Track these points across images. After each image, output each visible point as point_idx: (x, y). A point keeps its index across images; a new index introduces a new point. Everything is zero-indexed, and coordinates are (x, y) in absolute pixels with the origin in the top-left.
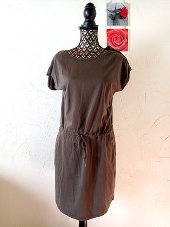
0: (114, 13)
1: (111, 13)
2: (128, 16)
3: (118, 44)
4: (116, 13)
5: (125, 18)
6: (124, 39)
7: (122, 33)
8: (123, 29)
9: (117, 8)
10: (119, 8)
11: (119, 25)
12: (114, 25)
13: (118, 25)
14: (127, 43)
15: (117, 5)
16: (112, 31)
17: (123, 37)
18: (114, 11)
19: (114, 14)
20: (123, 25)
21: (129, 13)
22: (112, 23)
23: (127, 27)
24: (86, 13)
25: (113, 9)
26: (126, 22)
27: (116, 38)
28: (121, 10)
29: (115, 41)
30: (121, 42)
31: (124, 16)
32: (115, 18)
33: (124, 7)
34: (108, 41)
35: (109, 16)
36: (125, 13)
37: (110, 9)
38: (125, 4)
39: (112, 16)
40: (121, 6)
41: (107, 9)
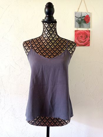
0: (80, 19)
1: (78, 19)
2: (90, 21)
3: (83, 41)
6: (87, 37)
7: (86, 33)
8: (86, 31)
9: (82, 16)
11: (83, 27)
14: (89, 40)
16: (79, 31)
20: (87, 28)
21: (90, 19)
22: (79, 26)
23: (89, 29)
24: (47, 10)
25: (80, 16)
26: (88, 26)
27: (82, 36)
28: (85, 17)
29: (81, 39)
30: (85, 40)
31: (87, 21)
32: (81, 22)
33: (87, 15)
34: (76, 39)
35: (76, 21)
36: (88, 19)
37: (77, 16)
38: (88, 13)
39: (78, 21)
40: (85, 14)
41: (75, 16)
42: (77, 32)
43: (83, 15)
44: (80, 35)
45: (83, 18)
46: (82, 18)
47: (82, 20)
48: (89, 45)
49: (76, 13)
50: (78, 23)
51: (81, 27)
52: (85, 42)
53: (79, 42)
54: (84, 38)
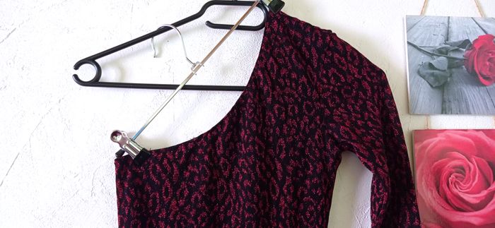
0: (443, 58)
1: (427, 59)
3: (470, 198)
4: (449, 58)
5: (491, 79)
7: (488, 148)
8: (487, 132)
9: (453, 39)
10: (462, 38)
11: (465, 110)
12: (444, 111)
13: (460, 112)
15: (454, 28)
16: (440, 137)
18: (441, 52)
19: (441, 62)
20: (487, 113)
22: (437, 105)
25: (438, 42)
28: (471, 45)
29: (456, 183)
30: (485, 193)
31: (486, 73)
32: (449, 79)
33: (483, 34)
34: (424, 187)
35: (419, 72)
36: (489, 60)
37: (423, 42)
38: (487, 24)
39: (432, 71)
40: (468, 32)
41: (409, 43)
42: (433, 141)
43: (457, 37)
44: (455, 159)
45: (460, 56)
46: (452, 55)
47: (453, 64)
49: (411, 25)
50: (431, 86)
51: (453, 106)
52: (488, 206)
53: (449, 204)
54: (477, 178)
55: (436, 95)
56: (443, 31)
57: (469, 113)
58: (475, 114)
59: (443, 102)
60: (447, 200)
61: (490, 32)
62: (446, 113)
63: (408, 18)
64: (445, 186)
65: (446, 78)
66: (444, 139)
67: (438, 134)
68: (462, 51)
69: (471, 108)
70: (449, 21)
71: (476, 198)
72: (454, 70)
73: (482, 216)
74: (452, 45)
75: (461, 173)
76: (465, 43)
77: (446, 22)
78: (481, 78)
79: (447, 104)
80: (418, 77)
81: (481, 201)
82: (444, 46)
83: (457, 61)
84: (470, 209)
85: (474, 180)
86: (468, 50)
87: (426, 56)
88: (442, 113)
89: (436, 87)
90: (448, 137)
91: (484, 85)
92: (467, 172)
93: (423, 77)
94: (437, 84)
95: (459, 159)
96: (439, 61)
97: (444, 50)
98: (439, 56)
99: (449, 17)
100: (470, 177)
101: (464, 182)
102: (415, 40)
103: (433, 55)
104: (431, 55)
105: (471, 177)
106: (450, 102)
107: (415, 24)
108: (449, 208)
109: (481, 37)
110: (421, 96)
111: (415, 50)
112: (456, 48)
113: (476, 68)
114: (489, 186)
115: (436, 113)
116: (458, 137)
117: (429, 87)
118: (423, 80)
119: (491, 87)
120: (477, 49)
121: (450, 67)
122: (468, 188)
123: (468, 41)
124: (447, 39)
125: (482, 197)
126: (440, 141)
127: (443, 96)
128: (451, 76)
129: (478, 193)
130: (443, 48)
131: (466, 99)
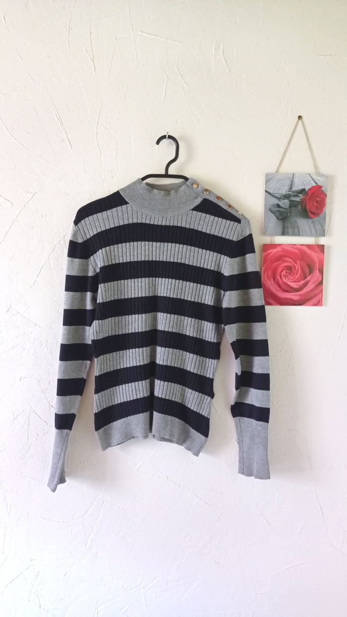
0: (287, 201)
1: (276, 201)
2: (327, 209)
3: (294, 285)
4: (291, 201)
5: (316, 214)
6: (311, 272)
7: (308, 256)
8: (309, 246)
9: (295, 189)
10: (300, 188)
11: (297, 233)
12: (284, 233)
13: (294, 234)
14: (321, 283)
15: (296, 181)
17: (309, 266)
18: (286, 197)
20: (311, 235)
21: (328, 201)
22: (280, 230)
23: (322, 241)
25: (284, 191)
26: (318, 227)
27: (289, 268)
28: (306, 192)
29: (285, 276)
30: (303, 282)
31: (313, 210)
32: (289, 214)
33: (314, 185)
34: (266, 278)
35: (270, 210)
36: (317, 202)
37: (274, 190)
38: (319, 178)
39: (278, 209)
40: (305, 183)
41: (266, 191)
42: (274, 251)
43: (297, 187)
44: (287, 262)
45: (298, 199)
46: (293, 199)
47: (293, 204)
48: (319, 303)
49: (269, 179)
50: (277, 218)
51: (290, 231)
52: (304, 290)
53: (280, 288)
54: (299, 273)
55: (280, 224)
56: (289, 183)
57: (299, 235)
58: (303, 235)
59: (284, 228)
60: (279, 286)
61: (319, 184)
62: (285, 235)
63: (267, 175)
64: (278, 277)
65: (287, 213)
66: (280, 250)
67: (278, 247)
68: (299, 196)
69: (301, 232)
70: (293, 177)
71: (298, 285)
72: (293, 208)
73: (299, 295)
74: (293, 192)
75: (290, 270)
76: (303, 191)
77: (292, 178)
78: (310, 214)
79: (286, 230)
80: (270, 213)
81: (300, 287)
82: (289, 193)
83: (296, 203)
84: (292, 291)
85: (297, 275)
86: (304, 195)
87: (276, 199)
88: (282, 235)
89: (280, 219)
90: (284, 249)
91: (312, 218)
92: (293, 270)
93: (273, 212)
94: (280, 217)
95: (289, 262)
96: (284, 203)
97: (288, 196)
98: (284, 199)
99: (294, 174)
100: (294, 272)
101: (291, 275)
102: (270, 189)
103: (280, 198)
104: (279, 199)
105: (296, 272)
106: (288, 228)
107: (271, 179)
108: (280, 290)
109: (313, 187)
110: (270, 224)
111: (269, 196)
112: (296, 194)
113: (307, 207)
114: (306, 278)
115: (279, 235)
116: (290, 249)
117: (276, 218)
118: (272, 214)
119: (316, 219)
120: (310, 195)
121: (290, 206)
122: (293, 279)
123: (304, 190)
124: (291, 189)
125: (300, 284)
126: (278, 251)
127: (284, 224)
128: (290, 212)
129: (299, 282)
130: (288, 194)
131: (298, 226)
